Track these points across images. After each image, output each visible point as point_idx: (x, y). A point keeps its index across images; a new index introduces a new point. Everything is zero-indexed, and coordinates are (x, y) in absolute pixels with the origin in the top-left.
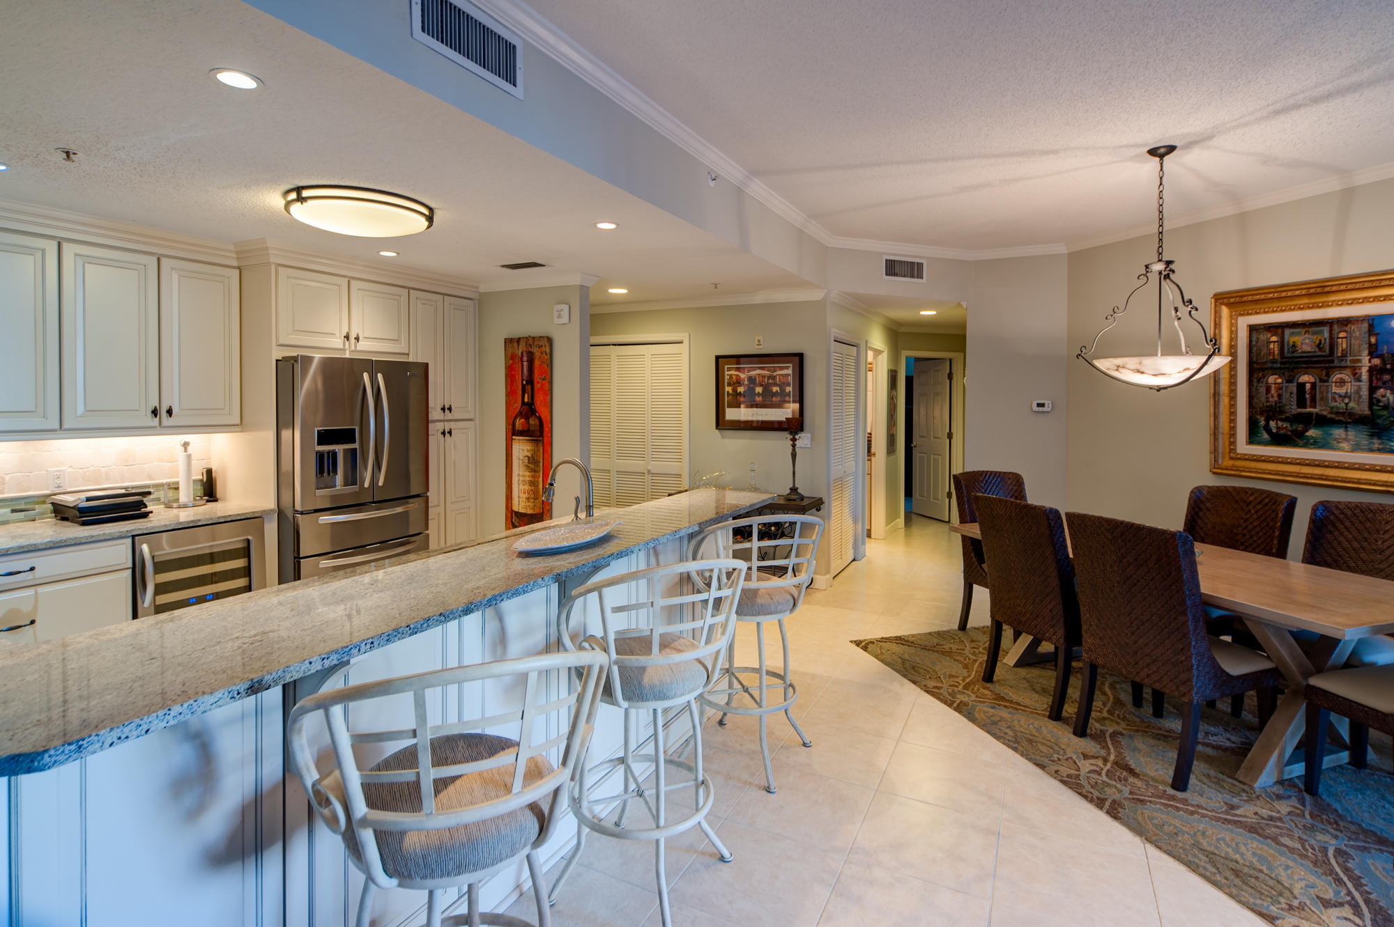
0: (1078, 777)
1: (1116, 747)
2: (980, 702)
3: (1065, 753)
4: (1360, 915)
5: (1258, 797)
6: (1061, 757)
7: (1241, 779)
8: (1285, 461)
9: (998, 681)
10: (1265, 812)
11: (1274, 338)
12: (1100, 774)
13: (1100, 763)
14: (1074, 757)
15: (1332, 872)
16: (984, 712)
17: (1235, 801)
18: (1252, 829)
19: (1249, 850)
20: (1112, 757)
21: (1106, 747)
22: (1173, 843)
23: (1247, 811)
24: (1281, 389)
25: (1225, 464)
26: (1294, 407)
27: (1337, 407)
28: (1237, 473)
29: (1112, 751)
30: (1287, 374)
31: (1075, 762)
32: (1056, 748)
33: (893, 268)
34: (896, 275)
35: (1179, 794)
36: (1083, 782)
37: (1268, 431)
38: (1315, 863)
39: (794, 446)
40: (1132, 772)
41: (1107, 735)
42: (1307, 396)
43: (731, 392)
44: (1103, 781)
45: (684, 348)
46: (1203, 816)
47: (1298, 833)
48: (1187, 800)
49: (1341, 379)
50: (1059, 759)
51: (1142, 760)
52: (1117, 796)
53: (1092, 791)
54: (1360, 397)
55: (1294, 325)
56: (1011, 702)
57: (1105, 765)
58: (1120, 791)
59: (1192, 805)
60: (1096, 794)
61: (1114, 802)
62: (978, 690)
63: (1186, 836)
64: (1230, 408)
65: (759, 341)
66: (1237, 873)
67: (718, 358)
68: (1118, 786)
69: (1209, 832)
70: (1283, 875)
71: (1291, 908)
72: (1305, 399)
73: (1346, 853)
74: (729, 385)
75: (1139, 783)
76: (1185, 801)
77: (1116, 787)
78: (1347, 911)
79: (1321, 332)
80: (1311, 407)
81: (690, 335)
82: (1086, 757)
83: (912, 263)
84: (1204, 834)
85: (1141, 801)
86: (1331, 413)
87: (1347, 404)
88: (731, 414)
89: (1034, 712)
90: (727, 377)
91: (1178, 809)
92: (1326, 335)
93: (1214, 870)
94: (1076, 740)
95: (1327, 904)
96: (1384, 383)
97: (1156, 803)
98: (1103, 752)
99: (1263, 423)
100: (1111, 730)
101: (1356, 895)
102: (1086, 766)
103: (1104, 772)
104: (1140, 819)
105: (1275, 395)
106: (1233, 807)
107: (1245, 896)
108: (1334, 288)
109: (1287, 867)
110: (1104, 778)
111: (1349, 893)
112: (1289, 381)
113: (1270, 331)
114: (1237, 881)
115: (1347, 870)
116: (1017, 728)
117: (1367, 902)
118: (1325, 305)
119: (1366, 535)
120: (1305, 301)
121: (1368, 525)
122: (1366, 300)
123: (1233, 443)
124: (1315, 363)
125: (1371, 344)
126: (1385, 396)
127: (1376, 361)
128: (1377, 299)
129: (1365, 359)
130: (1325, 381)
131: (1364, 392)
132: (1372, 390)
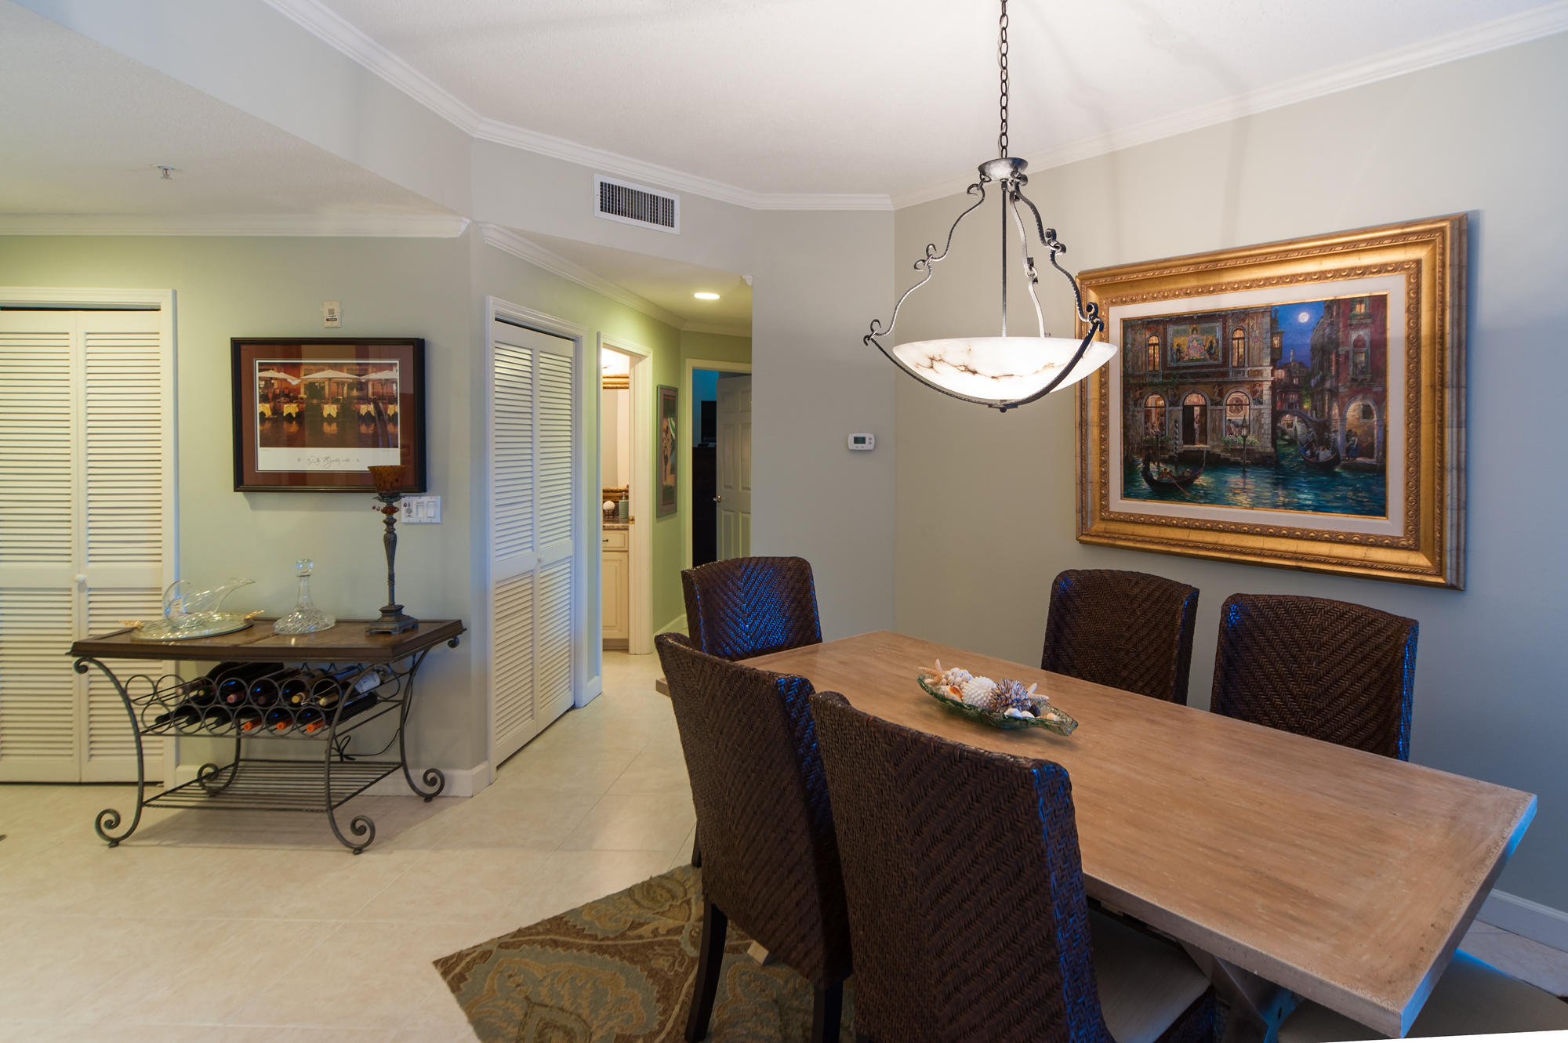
24: (1163, 415)
33: (615, 200)
34: (620, 212)
39: (390, 523)
43: (268, 413)
45: (162, 322)
65: (331, 311)
67: (237, 345)
74: (264, 399)
81: (175, 293)
83: (654, 198)
88: (271, 459)
90: (259, 385)
96: (1291, 406)
118: (1218, 289)
119: (1295, 651)
120: (1193, 283)
121: (1297, 634)
122: (1268, 282)
123: (1105, 497)
124: (1207, 376)
125: (1273, 350)
126: (1290, 425)
127: (1281, 374)
128: (1281, 280)
129: (1267, 370)
130: (1217, 404)
131: (1267, 420)
132: (1276, 416)
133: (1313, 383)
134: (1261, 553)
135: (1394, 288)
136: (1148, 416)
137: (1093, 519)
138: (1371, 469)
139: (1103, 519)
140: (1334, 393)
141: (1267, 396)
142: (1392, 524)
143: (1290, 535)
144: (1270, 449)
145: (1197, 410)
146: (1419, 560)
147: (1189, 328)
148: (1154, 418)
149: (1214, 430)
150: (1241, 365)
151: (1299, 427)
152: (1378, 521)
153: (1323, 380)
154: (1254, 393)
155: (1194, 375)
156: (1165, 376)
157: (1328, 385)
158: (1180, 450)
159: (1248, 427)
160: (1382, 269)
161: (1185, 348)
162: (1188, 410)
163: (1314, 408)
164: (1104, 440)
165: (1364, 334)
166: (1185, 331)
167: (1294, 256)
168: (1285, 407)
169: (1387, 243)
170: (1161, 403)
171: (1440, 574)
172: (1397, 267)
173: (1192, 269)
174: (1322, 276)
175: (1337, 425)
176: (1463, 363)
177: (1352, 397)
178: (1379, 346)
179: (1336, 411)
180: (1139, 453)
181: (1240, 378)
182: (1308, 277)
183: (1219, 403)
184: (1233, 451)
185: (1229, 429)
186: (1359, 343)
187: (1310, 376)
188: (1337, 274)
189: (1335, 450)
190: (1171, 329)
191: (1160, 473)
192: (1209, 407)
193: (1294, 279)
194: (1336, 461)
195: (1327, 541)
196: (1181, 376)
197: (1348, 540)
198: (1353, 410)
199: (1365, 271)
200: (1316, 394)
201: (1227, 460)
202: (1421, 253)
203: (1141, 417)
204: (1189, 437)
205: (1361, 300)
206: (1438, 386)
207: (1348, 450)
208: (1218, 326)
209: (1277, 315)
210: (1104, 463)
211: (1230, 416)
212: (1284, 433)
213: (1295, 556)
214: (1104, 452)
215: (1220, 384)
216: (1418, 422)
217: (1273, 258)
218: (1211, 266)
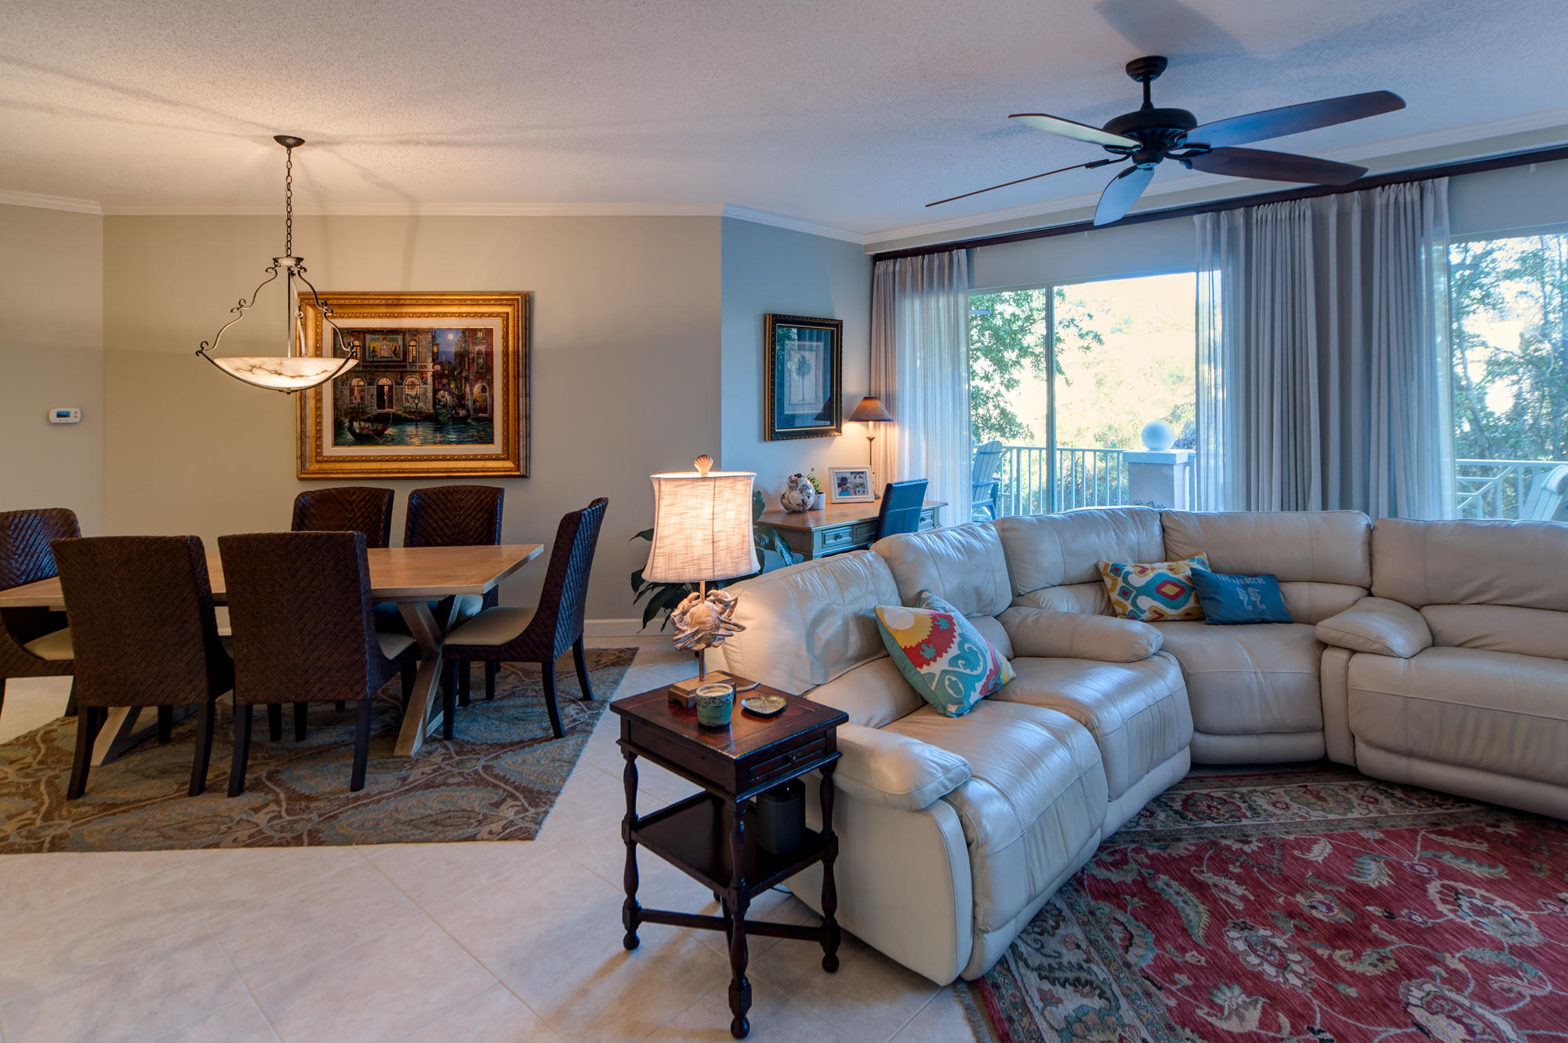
0: (260, 832)
1: (280, 786)
2: (83, 824)
3: (232, 819)
4: (516, 799)
5: (417, 761)
6: (230, 825)
7: (398, 755)
8: (368, 460)
9: (92, 790)
10: (428, 769)
11: (357, 343)
12: (281, 817)
13: (273, 807)
14: (244, 817)
15: (488, 784)
16: (99, 832)
17: (404, 773)
18: (427, 786)
19: (433, 802)
20: (282, 796)
21: (269, 791)
22: (379, 832)
23: (416, 775)
24: (363, 391)
25: (312, 468)
26: (376, 407)
27: (410, 408)
28: (325, 476)
29: (278, 790)
30: (368, 377)
31: (248, 821)
32: (219, 819)
35: (361, 793)
36: (269, 833)
37: (353, 432)
38: (477, 784)
40: (308, 798)
41: (264, 779)
42: (386, 398)
44: (289, 822)
46: (389, 798)
47: (456, 770)
48: (368, 794)
49: (412, 382)
50: (230, 828)
51: (312, 783)
52: (309, 826)
53: (283, 835)
54: (427, 398)
55: (374, 331)
56: (127, 803)
57: (280, 806)
58: (309, 820)
59: (375, 795)
60: (289, 835)
61: (310, 832)
62: (70, 812)
63: (385, 820)
64: (316, 411)
66: (435, 823)
68: (305, 817)
69: (400, 807)
70: (464, 805)
71: (480, 822)
72: (384, 400)
73: (490, 766)
75: (322, 804)
76: (367, 796)
77: (303, 819)
78: (510, 802)
79: (396, 340)
80: (389, 408)
82: (256, 810)
84: (397, 810)
85: (334, 817)
86: (405, 412)
87: (417, 404)
89: (165, 799)
91: (366, 805)
92: (401, 343)
93: (420, 831)
94: (233, 801)
95: (497, 805)
96: (444, 386)
97: (347, 811)
98: (270, 797)
99: (347, 424)
100: (265, 774)
101: (508, 788)
102: (262, 818)
103: (283, 813)
104: (341, 831)
105: (358, 397)
106: (405, 779)
107: (450, 834)
108: (408, 302)
109: (463, 797)
110: (288, 818)
111: (505, 790)
112: (370, 384)
113: (353, 336)
114: (440, 828)
115: (496, 776)
116: (156, 825)
117: (516, 788)
118: (400, 315)
119: (448, 514)
120: (383, 310)
121: (449, 505)
122: (430, 315)
123: (319, 446)
124: (392, 367)
125: (433, 353)
126: (443, 397)
127: (438, 367)
128: (438, 315)
129: (430, 365)
130: (400, 384)
131: (430, 394)
132: (435, 391)
133: (456, 373)
134: (428, 471)
135: (496, 325)
136: (352, 391)
137: (311, 462)
138: (486, 419)
139: (318, 462)
140: (467, 379)
141: (430, 380)
142: (496, 448)
143: (444, 459)
144: (432, 411)
145: (386, 388)
146: (509, 464)
147: (381, 337)
148: (356, 393)
149: (397, 400)
150: (414, 362)
151: (448, 397)
152: (491, 446)
153: (461, 372)
154: (422, 378)
155: (383, 367)
156: (363, 366)
157: (464, 374)
158: (375, 413)
159: (419, 398)
160: (490, 315)
161: (378, 349)
162: (380, 388)
163: (456, 387)
164: (319, 409)
165: (482, 348)
166: (378, 339)
167: (445, 302)
168: (441, 386)
169: (493, 302)
170: (362, 383)
171: (518, 470)
172: (498, 315)
173: (383, 302)
174: (460, 315)
175: (468, 396)
176: (527, 366)
177: (477, 380)
178: (489, 355)
179: (468, 389)
180: (346, 416)
181: (414, 369)
182: (453, 315)
183: (401, 384)
184: (410, 412)
185: (407, 400)
186: (479, 353)
187: (455, 369)
188: (468, 315)
189: (468, 410)
190: (368, 337)
191: (361, 429)
192: (394, 386)
193: (445, 315)
194: (468, 416)
195: (464, 460)
196: (376, 367)
197: (475, 458)
198: (477, 388)
199: (482, 315)
200: (457, 379)
201: (406, 418)
202: (508, 309)
203: (347, 392)
204: (381, 404)
205: (480, 330)
206: (517, 377)
207: (475, 409)
208: (400, 337)
209: (434, 334)
210: (319, 423)
211: (408, 391)
212: (440, 401)
213: (447, 470)
214: (319, 416)
215: (401, 372)
216: (508, 395)
217: (433, 302)
218: (395, 302)
